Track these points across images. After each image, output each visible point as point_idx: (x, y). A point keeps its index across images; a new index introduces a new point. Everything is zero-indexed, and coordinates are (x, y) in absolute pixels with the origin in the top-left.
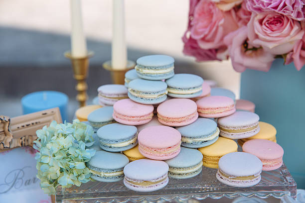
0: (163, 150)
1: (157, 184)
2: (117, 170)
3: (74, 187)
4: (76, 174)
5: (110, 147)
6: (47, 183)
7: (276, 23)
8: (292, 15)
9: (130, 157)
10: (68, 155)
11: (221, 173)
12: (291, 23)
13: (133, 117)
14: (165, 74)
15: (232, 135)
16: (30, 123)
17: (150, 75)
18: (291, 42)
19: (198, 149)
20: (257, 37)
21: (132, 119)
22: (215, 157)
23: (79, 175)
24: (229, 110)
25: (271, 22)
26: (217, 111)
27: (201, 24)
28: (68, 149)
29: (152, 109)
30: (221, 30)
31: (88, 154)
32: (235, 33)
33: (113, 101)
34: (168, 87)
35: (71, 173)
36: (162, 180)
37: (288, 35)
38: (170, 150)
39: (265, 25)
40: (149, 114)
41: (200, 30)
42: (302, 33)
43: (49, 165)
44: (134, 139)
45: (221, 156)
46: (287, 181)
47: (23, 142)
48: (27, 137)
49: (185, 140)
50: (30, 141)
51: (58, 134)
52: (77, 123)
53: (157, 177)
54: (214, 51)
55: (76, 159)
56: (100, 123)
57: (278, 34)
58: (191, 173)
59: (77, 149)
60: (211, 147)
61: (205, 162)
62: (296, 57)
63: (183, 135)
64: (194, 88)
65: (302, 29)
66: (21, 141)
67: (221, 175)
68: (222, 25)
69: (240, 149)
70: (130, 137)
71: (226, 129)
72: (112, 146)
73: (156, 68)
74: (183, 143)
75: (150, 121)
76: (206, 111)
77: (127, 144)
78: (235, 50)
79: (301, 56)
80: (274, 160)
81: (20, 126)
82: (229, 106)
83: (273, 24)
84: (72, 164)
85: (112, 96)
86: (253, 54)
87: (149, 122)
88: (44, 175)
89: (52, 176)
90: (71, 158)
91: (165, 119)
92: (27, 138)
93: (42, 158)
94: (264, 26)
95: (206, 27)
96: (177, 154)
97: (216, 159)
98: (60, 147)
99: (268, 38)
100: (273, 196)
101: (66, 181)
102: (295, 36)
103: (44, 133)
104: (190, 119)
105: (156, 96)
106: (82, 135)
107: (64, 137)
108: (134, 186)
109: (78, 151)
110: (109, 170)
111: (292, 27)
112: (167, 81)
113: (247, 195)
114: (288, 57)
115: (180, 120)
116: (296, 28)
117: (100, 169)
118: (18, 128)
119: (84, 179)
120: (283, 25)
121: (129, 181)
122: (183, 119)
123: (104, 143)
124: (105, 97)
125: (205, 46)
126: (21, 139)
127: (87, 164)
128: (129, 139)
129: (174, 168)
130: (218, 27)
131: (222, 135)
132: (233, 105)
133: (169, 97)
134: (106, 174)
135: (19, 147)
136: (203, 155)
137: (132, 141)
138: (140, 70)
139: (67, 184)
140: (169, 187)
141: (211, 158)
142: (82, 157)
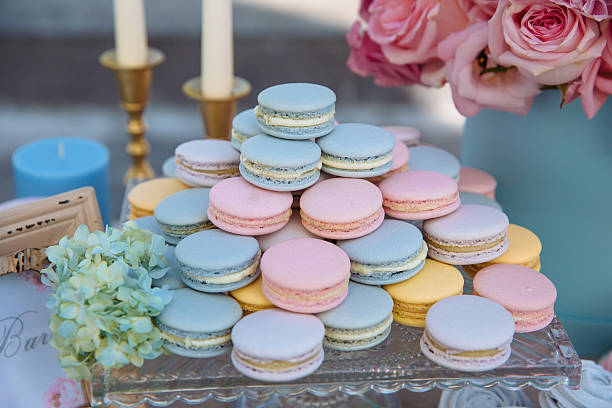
0: (313, 294)
1: (300, 366)
2: (218, 334)
3: (128, 368)
4: (133, 343)
5: (204, 283)
6: (72, 359)
7: (548, 23)
8: (584, 8)
9: (244, 304)
10: (117, 301)
11: (431, 341)
12: (579, 24)
13: (251, 220)
14: (316, 127)
15: (453, 256)
16: (34, 221)
17: (286, 129)
18: (578, 63)
19: (382, 286)
20: (507, 48)
21: (249, 223)
22: (417, 305)
23: (139, 344)
24: (447, 205)
25: (539, 21)
26: (423, 207)
27: (389, 13)
28: (117, 289)
29: (289, 200)
30: (432, 27)
31: (158, 299)
32: (463, 34)
33: (206, 177)
34: (323, 154)
35: (122, 340)
36: (312, 357)
37: (573, 48)
38: (329, 295)
39: (526, 25)
40: (284, 212)
41: (389, 26)
42: (602, 44)
43: (77, 323)
44: (252, 266)
45: (432, 304)
46: (562, 355)
47: (21, 264)
48: (28, 251)
49: (357, 269)
50: (34, 260)
51: (94, 256)
52: (131, 228)
53: (301, 353)
54: (416, 69)
55: (134, 311)
56: (181, 227)
57: (554, 48)
58: (370, 340)
59: (135, 290)
60: (409, 284)
61: (398, 313)
62: (587, 91)
63: (354, 258)
64: (376, 157)
65: (601, 34)
66: (16, 261)
67: (431, 346)
68: (434, 18)
69: (469, 289)
70: (245, 263)
71: (441, 243)
72: (208, 281)
73: (298, 115)
74: (353, 274)
75: (284, 227)
76: (401, 207)
77: (237, 277)
78: (461, 69)
79: (596, 89)
80: (537, 312)
81: (13, 228)
82: (449, 197)
83: (542, 25)
84: (124, 322)
85: (205, 168)
86: (498, 80)
87: (282, 229)
88: (67, 343)
89: (82, 346)
90: (122, 310)
91: (317, 224)
92: (28, 254)
93: (62, 307)
94: (523, 29)
95: (401, 20)
96: (342, 299)
97: (420, 308)
98: (99, 285)
99: (531, 54)
100: (534, 386)
101: (113, 356)
102: (587, 50)
103: (64, 253)
104: (369, 225)
105: (298, 174)
106: (142, 254)
107: (105, 263)
108: (254, 370)
109: (136, 294)
110: (201, 334)
111: (582, 33)
112: (322, 142)
113: (481, 383)
114: (570, 90)
115: (347, 227)
116: (590, 34)
117: (182, 332)
118: (10, 233)
119: (149, 351)
120: (563, 27)
121: (243, 360)
122: (355, 226)
123: (190, 274)
124: (191, 168)
125: (397, 58)
126: (16, 257)
127: (155, 321)
128: (242, 267)
129: (334, 329)
130: (425, 21)
131: (433, 256)
132: (456, 194)
133: (325, 175)
134: (195, 343)
135: (12, 272)
136: (394, 300)
137: (248, 271)
138: (265, 117)
139: (114, 363)
140: (324, 370)
141: (411, 307)
142: (146, 307)
